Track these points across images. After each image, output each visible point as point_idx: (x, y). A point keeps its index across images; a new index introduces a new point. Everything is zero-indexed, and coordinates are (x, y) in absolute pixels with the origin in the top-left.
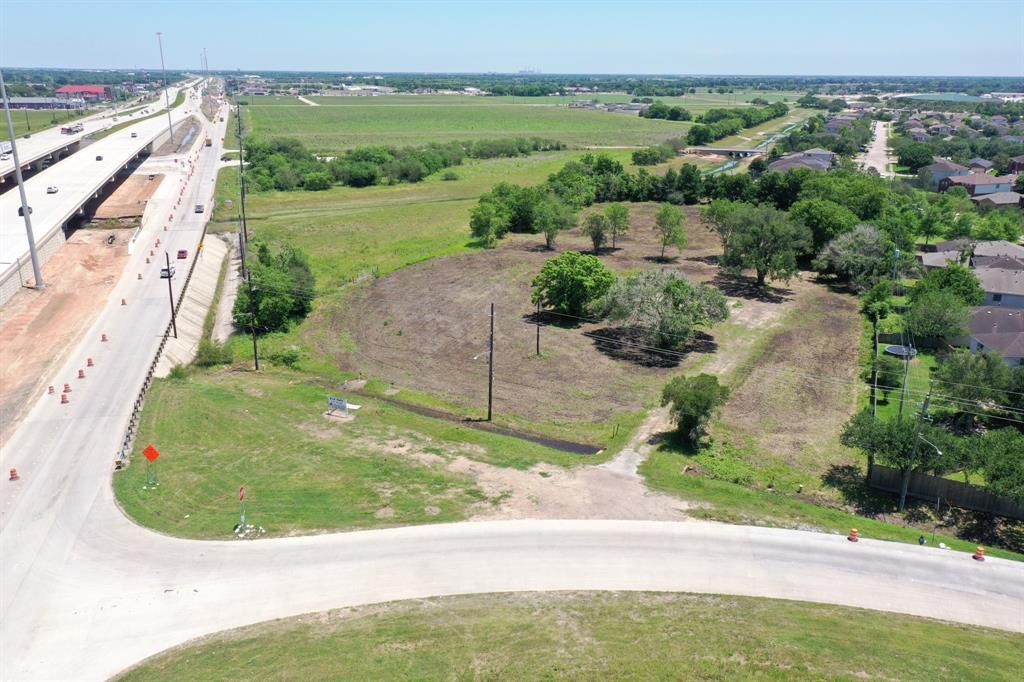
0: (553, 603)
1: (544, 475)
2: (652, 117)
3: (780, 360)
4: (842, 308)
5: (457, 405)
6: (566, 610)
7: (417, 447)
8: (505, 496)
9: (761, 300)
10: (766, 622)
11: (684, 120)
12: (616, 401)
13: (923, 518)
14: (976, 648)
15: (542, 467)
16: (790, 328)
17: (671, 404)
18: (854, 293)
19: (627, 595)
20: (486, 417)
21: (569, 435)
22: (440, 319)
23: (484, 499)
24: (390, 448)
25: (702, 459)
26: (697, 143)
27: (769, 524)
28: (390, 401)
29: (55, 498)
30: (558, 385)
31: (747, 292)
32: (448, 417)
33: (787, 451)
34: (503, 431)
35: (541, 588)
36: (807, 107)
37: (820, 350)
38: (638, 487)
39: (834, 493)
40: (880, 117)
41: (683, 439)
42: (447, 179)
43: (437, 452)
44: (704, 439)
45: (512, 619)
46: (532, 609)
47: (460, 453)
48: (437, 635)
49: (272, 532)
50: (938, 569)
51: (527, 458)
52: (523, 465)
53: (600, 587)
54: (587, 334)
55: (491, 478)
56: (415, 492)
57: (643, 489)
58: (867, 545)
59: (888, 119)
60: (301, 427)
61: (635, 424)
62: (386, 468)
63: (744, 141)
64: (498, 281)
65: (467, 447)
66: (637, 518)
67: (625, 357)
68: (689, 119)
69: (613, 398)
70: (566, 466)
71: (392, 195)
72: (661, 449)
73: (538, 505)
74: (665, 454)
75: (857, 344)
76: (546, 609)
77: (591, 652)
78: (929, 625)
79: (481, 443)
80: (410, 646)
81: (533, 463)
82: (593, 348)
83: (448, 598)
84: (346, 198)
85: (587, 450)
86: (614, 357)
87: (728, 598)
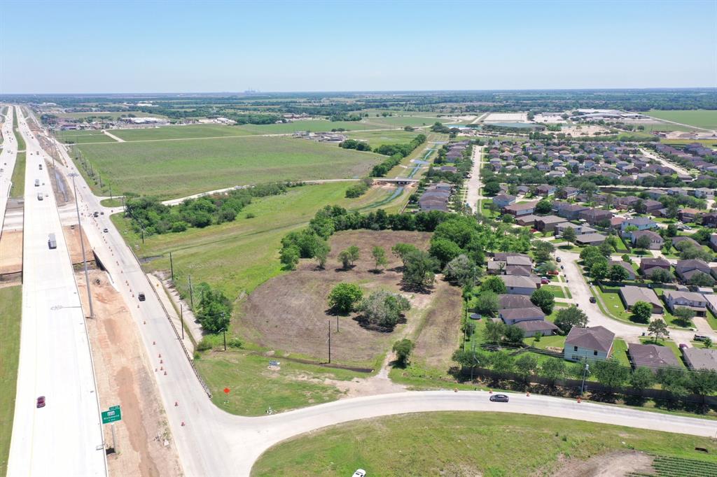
0: (373, 420)
1: (357, 382)
2: (348, 148)
3: (431, 325)
4: (454, 294)
5: (314, 358)
6: (377, 421)
7: (310, 377)
8: (348, 390)
9: (422, 293)
10: (432, 417)
11: (367, 150)
12: (374, 349)
13: (477, 382)
14: (487, 417)
15: (356, 379)
16: (435, 308)
17: (396, 352)
18: (460, 286)
19: (394, 415)
20: (328, 362)
21: (361, 366)
22: (289, 317)
23: (341, 392)
24: (300, 378)
25: (408, 369)
26: (379, 176)
27: (431, 390)
28: (288, 359)
29: (198, 410)
30: (350, 344)
31: (416, 289)
32: (313, 363)
33: (436, 364)
34: (336, 367)
35: (369, 417)
36: (437, 132)
37: (446, 318)
38: (389, 383)
39: (451, 377)
40: (478, 143)
41: (400, 363)
42: (248, 218)
43: (318, 378)
44: (408, 362)
45: (363, 426)
46: (368, 423)
47: (326, 377)
48: (344, 433)
49: (279, 412)
50: (479, 397)
51: (350, 377)
52: (350, 379)
53: (385, 414)
54: (354, 319)
55: (341, 385)
56: (317, 393)
57: (391, 383)
58: (460, 393)
59: (482, 144)
60: (262, 374)
61: (382, 359)
62: (304, 386)
63: (404, 168)
64: (306, 292)
65: (327, 375)
66: (391, 393)
67: (372, 329)
68: (370, 150)
69: (372, 348)
70: (364, 378)
71: (222, 232)
72: (394, 368)
73: (359, 392)
74: (395, 369)
75: (460, 314)
76: (372, 422)
77: (387, 431)
78: (475, 413)
79: (332, 373)
80: (338, 436)
81: (352, 378)
82: (358, 326)
83: (343, 423)
84: (198, 237)
85: (368, 371)
86: (368, 329)
87: (422, 413)
